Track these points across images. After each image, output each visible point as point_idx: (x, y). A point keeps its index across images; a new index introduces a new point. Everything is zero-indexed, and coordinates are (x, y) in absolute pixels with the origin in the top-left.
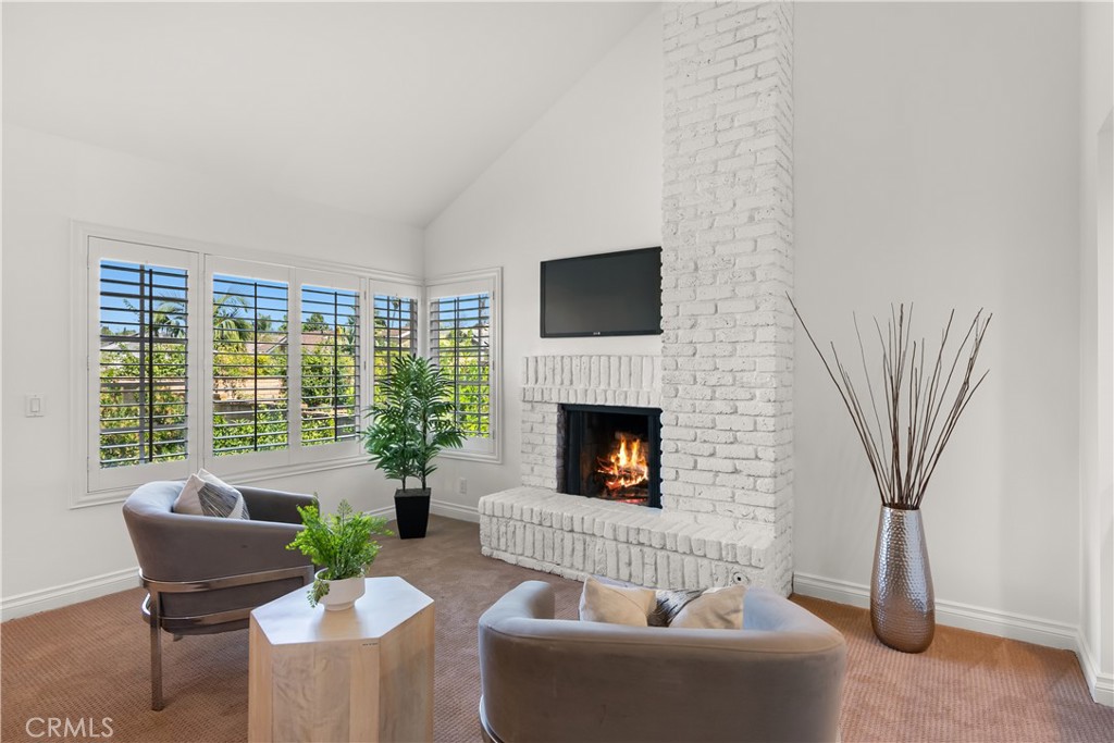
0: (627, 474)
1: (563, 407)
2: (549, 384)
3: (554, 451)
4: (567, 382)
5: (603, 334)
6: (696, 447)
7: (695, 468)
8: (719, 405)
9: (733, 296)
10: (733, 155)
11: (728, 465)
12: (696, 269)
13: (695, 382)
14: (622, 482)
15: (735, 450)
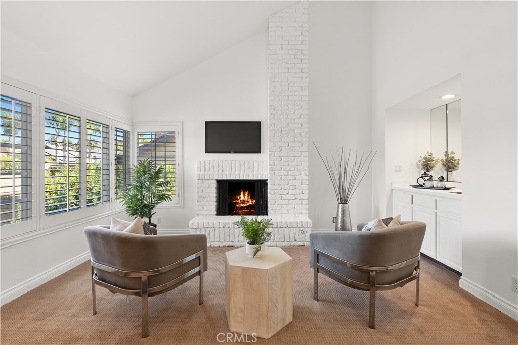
0: (244, 202)
1: (218, 181)
2: (211, 172)
3: (215, 199)
4: (220, 171)
5: (235, 152)
6: (281, 192)
7: (281, 199)
8: (290, 177)
9: (295, 141)
10: (294, 95)
11: (293, 197)
12: (282, 131)
13: (281, 170)
14: (242, 205)
15: (295, 192)
